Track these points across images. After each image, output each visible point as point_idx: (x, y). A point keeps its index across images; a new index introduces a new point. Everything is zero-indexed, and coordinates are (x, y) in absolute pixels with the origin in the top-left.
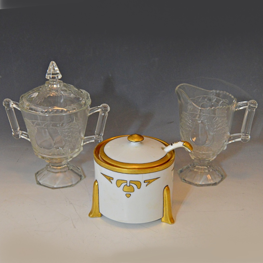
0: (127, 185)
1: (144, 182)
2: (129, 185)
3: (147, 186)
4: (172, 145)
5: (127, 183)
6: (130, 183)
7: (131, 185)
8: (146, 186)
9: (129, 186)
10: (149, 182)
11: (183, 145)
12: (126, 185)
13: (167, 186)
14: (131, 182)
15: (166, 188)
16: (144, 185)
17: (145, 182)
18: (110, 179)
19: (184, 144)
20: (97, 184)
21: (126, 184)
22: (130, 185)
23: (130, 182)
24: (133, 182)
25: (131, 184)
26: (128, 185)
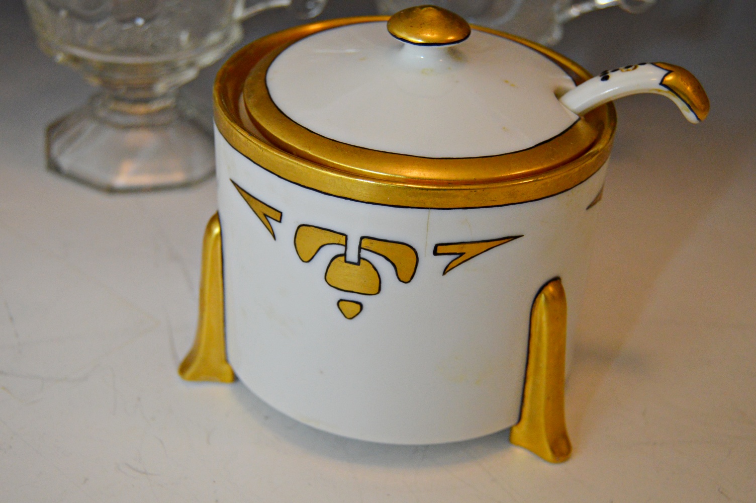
0: (345, 255)
1: (435, 253)
2: (356, 260)
3: (449, 274)
4: (605, 78)
5: (346, 246)
6: (360, 248)
7: (364, 259)
8: (444, 273)
9: (358, 264)
10: (461, 254)
11: (661, 84)
12: (342, 258)
13: (555, 283)
14: (365, 243)
15: (551, 289)
16: (431, 265)
17: (441, 250)
18: (266, 216)
19: (670, 78)
20: (216, 230)
21: (340, 250)
22: (360, 258)
23: (363, 246)
24: (375, 246)
25: (364, 254)
26: (352, 256)
